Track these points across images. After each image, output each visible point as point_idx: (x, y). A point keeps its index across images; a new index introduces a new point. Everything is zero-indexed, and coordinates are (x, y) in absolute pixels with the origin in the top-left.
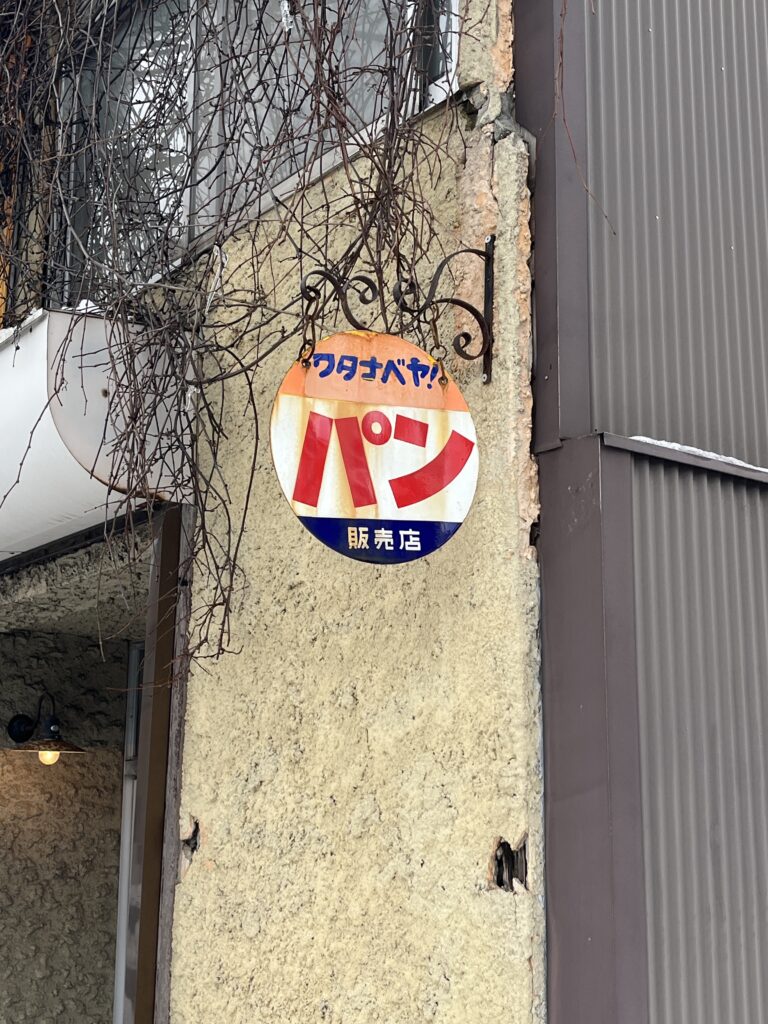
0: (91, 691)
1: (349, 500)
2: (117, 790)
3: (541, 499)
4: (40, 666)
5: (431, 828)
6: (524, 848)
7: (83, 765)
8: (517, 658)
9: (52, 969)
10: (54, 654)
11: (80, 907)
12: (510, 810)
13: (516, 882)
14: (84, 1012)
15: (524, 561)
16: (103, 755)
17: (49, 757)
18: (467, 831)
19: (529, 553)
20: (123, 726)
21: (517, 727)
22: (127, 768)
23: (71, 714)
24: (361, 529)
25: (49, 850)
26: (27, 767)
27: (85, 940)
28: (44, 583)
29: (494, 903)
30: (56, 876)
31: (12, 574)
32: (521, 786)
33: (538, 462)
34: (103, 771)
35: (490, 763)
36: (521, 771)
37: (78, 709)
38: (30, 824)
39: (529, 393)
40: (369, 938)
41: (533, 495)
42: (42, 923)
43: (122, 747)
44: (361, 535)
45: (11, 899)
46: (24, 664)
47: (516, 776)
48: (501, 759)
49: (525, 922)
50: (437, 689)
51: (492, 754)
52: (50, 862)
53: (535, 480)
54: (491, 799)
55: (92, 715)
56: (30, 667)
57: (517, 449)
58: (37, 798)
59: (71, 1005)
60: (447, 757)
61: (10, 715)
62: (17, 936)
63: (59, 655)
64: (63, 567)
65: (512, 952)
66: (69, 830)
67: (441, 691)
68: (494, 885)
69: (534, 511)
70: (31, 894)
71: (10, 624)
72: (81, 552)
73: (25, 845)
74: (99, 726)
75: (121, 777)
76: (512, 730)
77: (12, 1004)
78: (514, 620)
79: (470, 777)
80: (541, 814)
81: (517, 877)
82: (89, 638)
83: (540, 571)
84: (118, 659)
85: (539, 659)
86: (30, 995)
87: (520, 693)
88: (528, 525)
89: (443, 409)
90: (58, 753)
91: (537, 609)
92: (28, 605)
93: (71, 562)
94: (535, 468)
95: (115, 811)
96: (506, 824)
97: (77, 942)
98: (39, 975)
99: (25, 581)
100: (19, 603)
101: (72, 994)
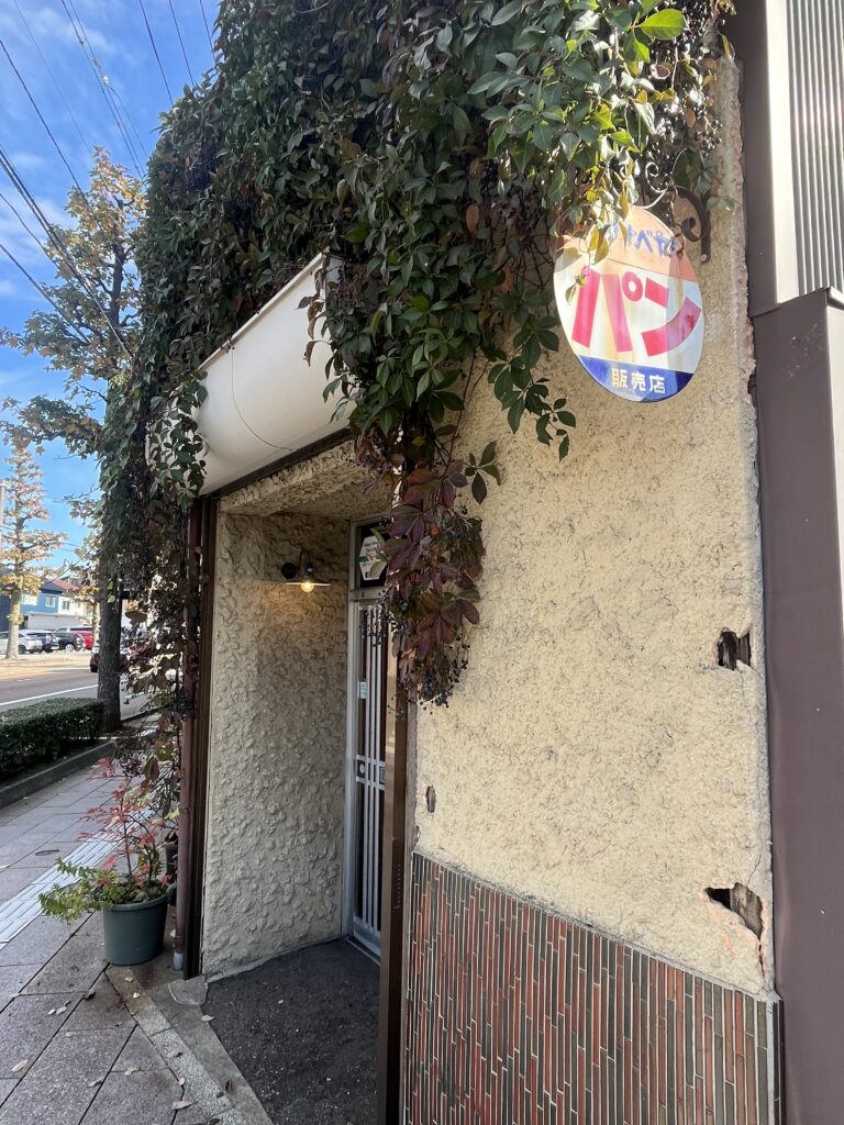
0: (329, 550)
1: (613, 346)
2: (345, 608)
3: (755, 355)
4: (299, 534)
5: (652, 622)
6: (748, 636)
7: (325, 594)
8: (741, 483)
9: (311, 711)
10: (307, 527)
11: (325, 674)
12: (735, 606)
13: (739, 663)
14: (330, 734)
15: (745, 405)
16: (338, 588)
17: (308, 586)
18: (689, 623)
19: (748, 399)
20: (348, 571)
21: (742, 539)
22: (351, 596)
23: (318, 563)
24: (622, 371)
25: (307, 643)
26: (293, 594)
27: (329, 694)
28: (310, 471)
29: (719, 679)
30: (312, 658)
31: (287, 468)
32: (746, 586)
33: (753, 324)
34: (337, 596)
35: (712, 570)
36: (747, 574)
37: (322, 560)
38: (296, 627)
39: (745, 267)
40: (590, 704)
41: (750, 352)
42: (304, 684)
43: (347, 583)
44: (622, 376)
45: (286, 670)
46: (290, 533)
47: (740, 578)
48: (725, 566)
49: (753, 694)
50: (655, 515)
51: (715, 563)
52: (309, 649)
53: (751, 339)
54: (714, 597)
55: (329, 564)
56: (293, 534)
57: (739, 311)
58: (299, 612)
59: (322, 731)
60: (665, 567)
61: (283, 563)
62: (291, 691)
63: (310, 528)
64: (324, 460)
65: (740, 718)
66: (318, 631)
67: (658, 516)
68: (717, 666)
69: (752, 365)
70: (297, 667)
71: (284, 504)
72: (337, 448)
73: (293, 639)
74: (334, 571)
75: (347, 601)
76: (737, 541)
77: (289, 730)
78: (739, 453)
79: (691, 580)
80: (761, 609)
81: (739, 659)
82: (326, 518)
83: (757, 413)
84: (343, 532)
85: (757, 485)
86: (299, 725)
87: (744, 512)
88: (747, 376)
89: (679, 278)
90: (313, 584)
91: (755, 445)
92: (298, 488)
93: (329, 456)
94: (751, 329)
95: (343, 620)
96: (731, 617)
97: (325, 695)
98: (304, 714)
99: (297, 471)
100: (293, 487)
101: (322, 725)
